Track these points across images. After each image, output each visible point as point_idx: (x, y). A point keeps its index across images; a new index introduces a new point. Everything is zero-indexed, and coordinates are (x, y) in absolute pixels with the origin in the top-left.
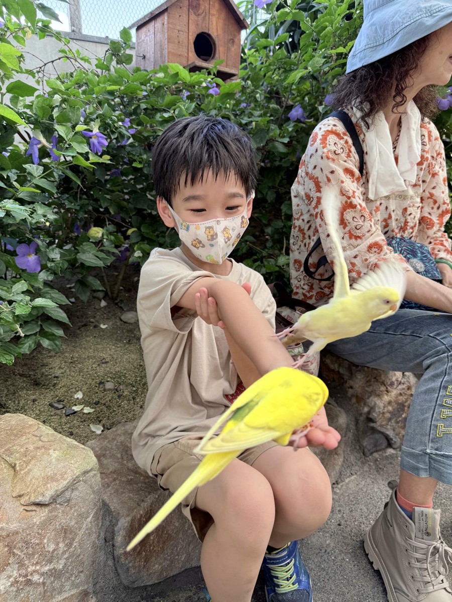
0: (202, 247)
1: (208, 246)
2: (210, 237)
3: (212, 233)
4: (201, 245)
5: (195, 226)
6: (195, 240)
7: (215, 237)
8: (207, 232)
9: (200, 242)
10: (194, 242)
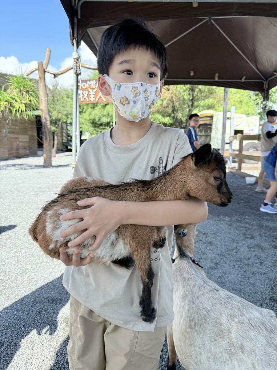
0: (127, 104)
1: (132, 103)
2: (134, 94)
3: (137, 91)
4: (127, 102)
5: (125, 86)
6: (123, 98)
7: (138, 94)
8: (133, 90)
9: (126, 99)
10: (122, 100)
